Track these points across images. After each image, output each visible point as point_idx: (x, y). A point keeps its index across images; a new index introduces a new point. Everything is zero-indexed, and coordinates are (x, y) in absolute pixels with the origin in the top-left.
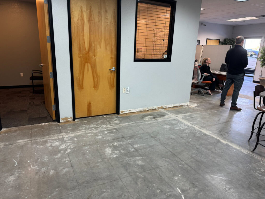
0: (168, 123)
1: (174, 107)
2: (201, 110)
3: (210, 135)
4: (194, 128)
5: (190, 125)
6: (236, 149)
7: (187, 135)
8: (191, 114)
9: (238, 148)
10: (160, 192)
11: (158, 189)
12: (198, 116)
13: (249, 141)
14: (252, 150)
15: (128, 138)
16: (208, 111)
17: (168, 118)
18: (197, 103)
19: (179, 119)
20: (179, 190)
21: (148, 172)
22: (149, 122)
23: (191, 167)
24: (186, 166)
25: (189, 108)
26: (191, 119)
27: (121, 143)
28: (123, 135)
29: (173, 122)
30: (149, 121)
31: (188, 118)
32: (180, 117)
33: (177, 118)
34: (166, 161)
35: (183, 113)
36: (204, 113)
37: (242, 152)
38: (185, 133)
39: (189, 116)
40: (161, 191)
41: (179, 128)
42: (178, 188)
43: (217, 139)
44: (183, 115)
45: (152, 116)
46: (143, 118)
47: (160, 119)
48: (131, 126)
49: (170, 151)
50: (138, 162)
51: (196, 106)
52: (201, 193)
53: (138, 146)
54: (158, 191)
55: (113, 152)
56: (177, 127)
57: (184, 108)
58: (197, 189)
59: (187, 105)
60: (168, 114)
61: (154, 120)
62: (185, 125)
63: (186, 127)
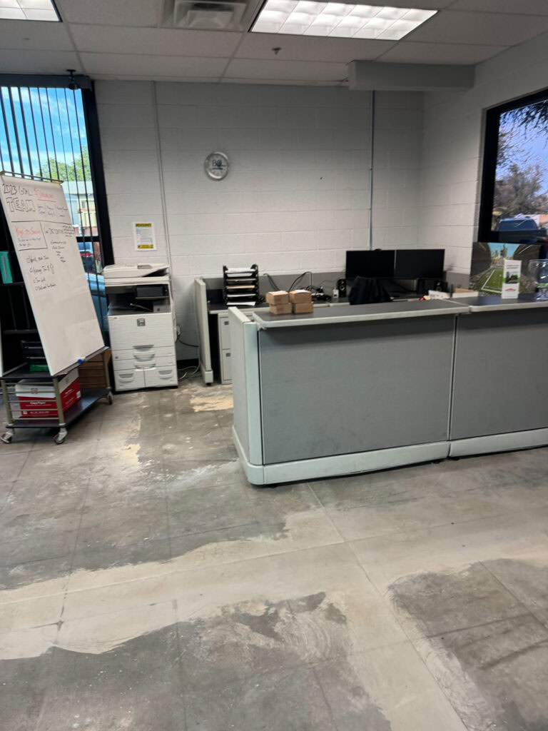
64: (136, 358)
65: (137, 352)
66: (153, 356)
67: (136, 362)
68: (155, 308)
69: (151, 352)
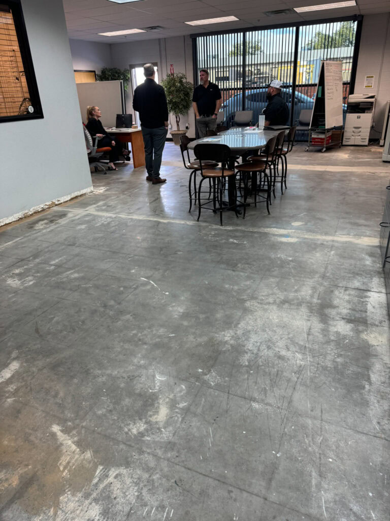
0: (80, 222)
1: (72, 199)
2: (115, 194)
3: (145, 219)
4: (120, 217)
5: (114, 216)
6: (181, 224)
7: (117, 227)
8: (104, 202)
9: (183, 222)
10: (124, 289)
11: (120, 287)
12: (116, 202)
13: (190, 212)
14: (197, 219)
15: (31, 258)
16: (126, 192)
17: (75, 216)
18: (103, 186)
19: (91, 213)
20: (143, 279)
21: (95, 279)
22: (48, 230)
23: (143, 256)
24: (137, 257)
25: (95, 195)
26: (109, 208)
27: (25, 267)
28: (19, 257)
29: (87, 219)
30: (45, 228)
31: (104, 208)
32: (91, 210)
33: (88, 212)
34: (109, 261)
35: (92, 204)
36: (122, 197)
37: (188, 225)
38: (113, 226)
39: (104, 205)
40: (125, 287)
41: (100, 224)
42: (141, 278)
43: (155, 221)
44: (95, 206)
45: (45, 221)
46: (32, 227)
47: (63, 221)
48: (22, 243)
49: (108, 251)
50: (73, 276)
51: (104, 190)
52: (167, 272)
53: (57, 261)
54: (122, 289)
55: (23, 280)
56: (96, 223)
57: (89, 198)
58: (161, 271)
59: (92, 192)
60: (71, 212)
61: (55, 225)
62: (107, 218)
63: (109, 220)
64: (353, 132)
65: (354, 129)
66: (360, 132)
67: (353, 134)
68: (366, 111)
69: (360, 129)
